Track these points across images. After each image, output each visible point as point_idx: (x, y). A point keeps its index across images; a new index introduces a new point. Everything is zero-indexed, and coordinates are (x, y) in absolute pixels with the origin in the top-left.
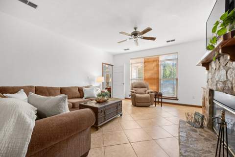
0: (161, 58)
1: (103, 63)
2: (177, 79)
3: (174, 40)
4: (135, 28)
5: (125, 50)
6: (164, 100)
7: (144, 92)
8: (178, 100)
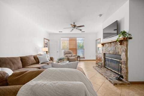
0: (77, 39)
1: (44, 39)
2: (84, 49)
3: (84, 32)
4: (74, 23)
5: (60, 32)
6: (81, 59)
7: (71, 56)
8: (84, 58)
